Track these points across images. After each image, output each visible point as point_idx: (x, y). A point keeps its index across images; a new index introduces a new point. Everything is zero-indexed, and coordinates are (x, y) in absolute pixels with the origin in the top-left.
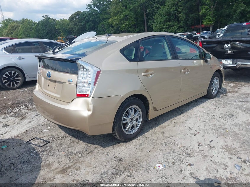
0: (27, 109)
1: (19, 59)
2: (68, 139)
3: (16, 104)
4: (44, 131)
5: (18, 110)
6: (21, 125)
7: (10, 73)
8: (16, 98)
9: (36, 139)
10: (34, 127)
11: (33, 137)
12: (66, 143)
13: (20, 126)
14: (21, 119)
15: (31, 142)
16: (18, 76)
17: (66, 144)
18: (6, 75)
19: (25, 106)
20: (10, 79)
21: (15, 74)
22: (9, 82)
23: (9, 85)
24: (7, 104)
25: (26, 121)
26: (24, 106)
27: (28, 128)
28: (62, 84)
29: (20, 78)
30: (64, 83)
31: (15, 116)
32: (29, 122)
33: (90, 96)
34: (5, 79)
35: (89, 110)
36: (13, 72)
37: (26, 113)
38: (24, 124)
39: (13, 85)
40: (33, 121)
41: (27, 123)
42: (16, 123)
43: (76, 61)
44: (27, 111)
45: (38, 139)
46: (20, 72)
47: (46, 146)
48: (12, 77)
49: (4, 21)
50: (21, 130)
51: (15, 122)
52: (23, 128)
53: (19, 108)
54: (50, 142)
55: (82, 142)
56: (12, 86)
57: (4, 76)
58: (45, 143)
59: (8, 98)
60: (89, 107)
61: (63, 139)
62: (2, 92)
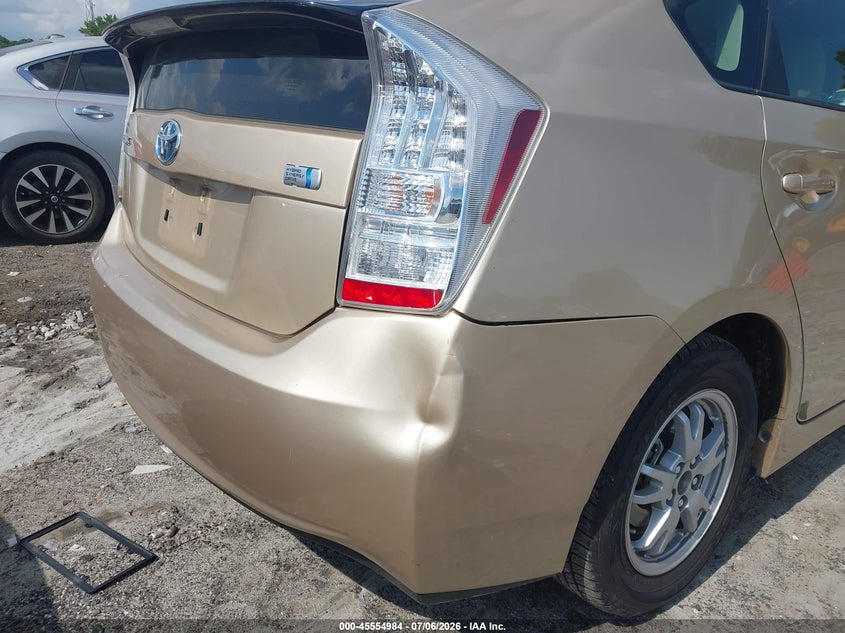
0: (91, 336)
1: (89, 116)
2: (265, 546)
3: (48, 304)
4: (139, 470)
5: (47, 335)
6: (36, 419)
7: (49, 173)
8: (61, 279)
9: (78, 520)
10: (94, 433)
11: (67, 508)
12: (249, 574)
13: (29, 420)
14: (47, 386)
15: (48, 542)
16: (80, 188)
17: (249, 586)
18: (32, 179)
19: (85, 317)
20: (49, 200)
21: (67, 176)
22: (44, 210)
23: (43, 222)
24: (10, 304)
25: (67, 398)
26: (80, 319)
27: (65, 438)
28: (243, 206)
29: (87, 197)
30: (256, 198)
31: (24, 364)
32: (80, 406)
33: (450, 308)
34: (25, 194)
35: (429, 415)
36: (60, 170)
37: (80, 353)
38: (54, 415)
39: (60, 224)
40: (103, 397)
41: (68, 407)
42: (16, 406)
43: (366, 15)
44: (90, 343)
45: (90, 525)
46: (90, 171)
47: (122, 587)
48: (57, 189)
49: (92, 23)
50: (27, 448)
51: (11, 399)
52: (39, 439)
53: (57, 328)
54: (155, 558)
55: (348, 580)
56: (52, 229)
57: (23, 182)
58: (127, 564)
59: (27, 275)
60: (429, 390)
61: (235, 543)
62: (6, 249)
